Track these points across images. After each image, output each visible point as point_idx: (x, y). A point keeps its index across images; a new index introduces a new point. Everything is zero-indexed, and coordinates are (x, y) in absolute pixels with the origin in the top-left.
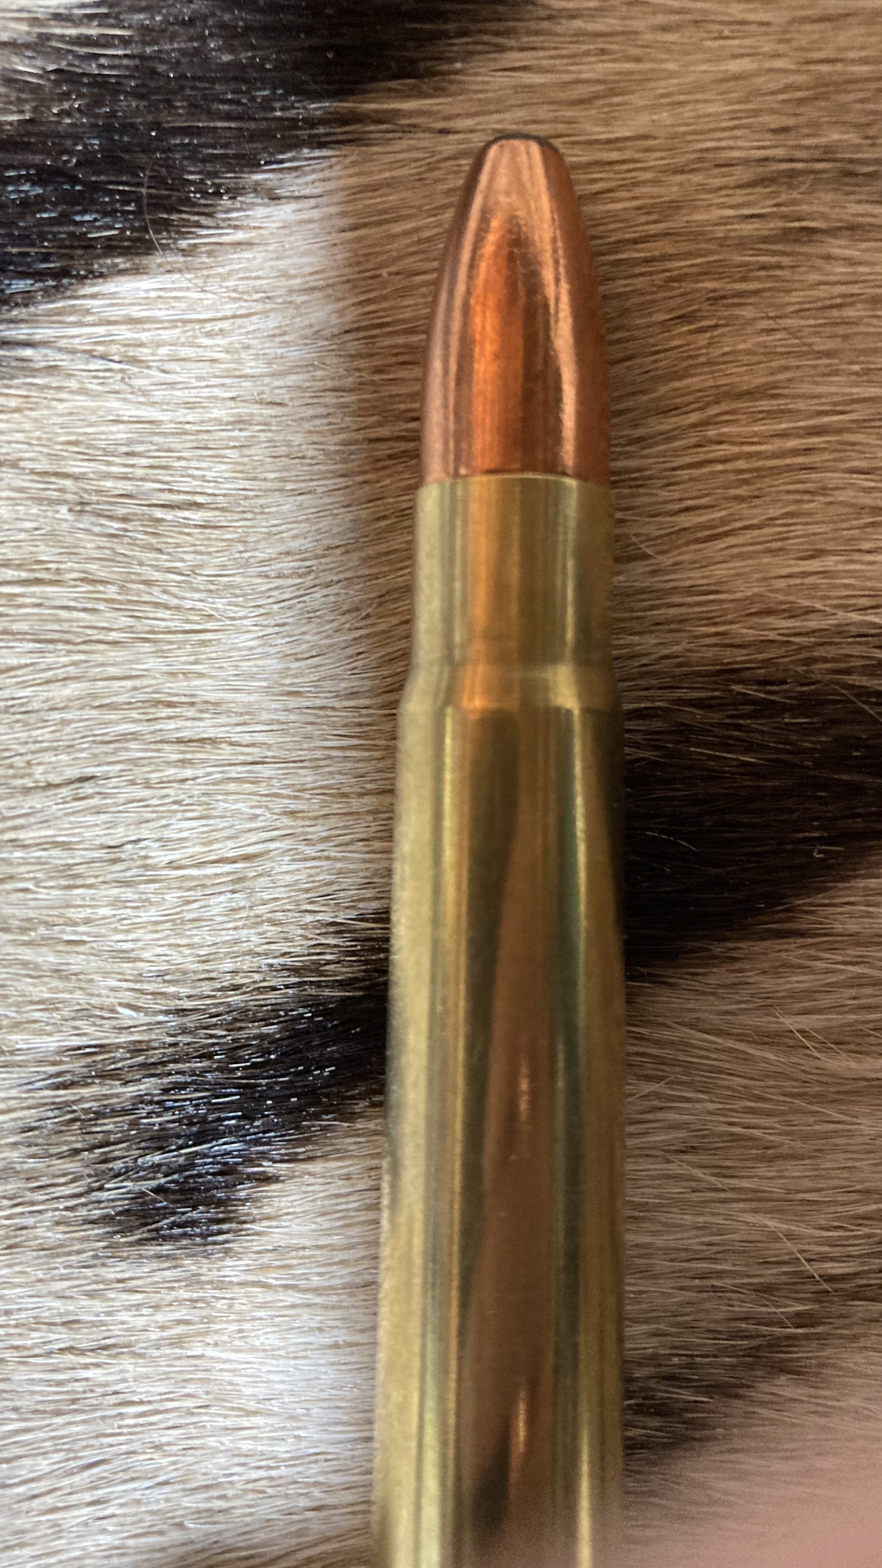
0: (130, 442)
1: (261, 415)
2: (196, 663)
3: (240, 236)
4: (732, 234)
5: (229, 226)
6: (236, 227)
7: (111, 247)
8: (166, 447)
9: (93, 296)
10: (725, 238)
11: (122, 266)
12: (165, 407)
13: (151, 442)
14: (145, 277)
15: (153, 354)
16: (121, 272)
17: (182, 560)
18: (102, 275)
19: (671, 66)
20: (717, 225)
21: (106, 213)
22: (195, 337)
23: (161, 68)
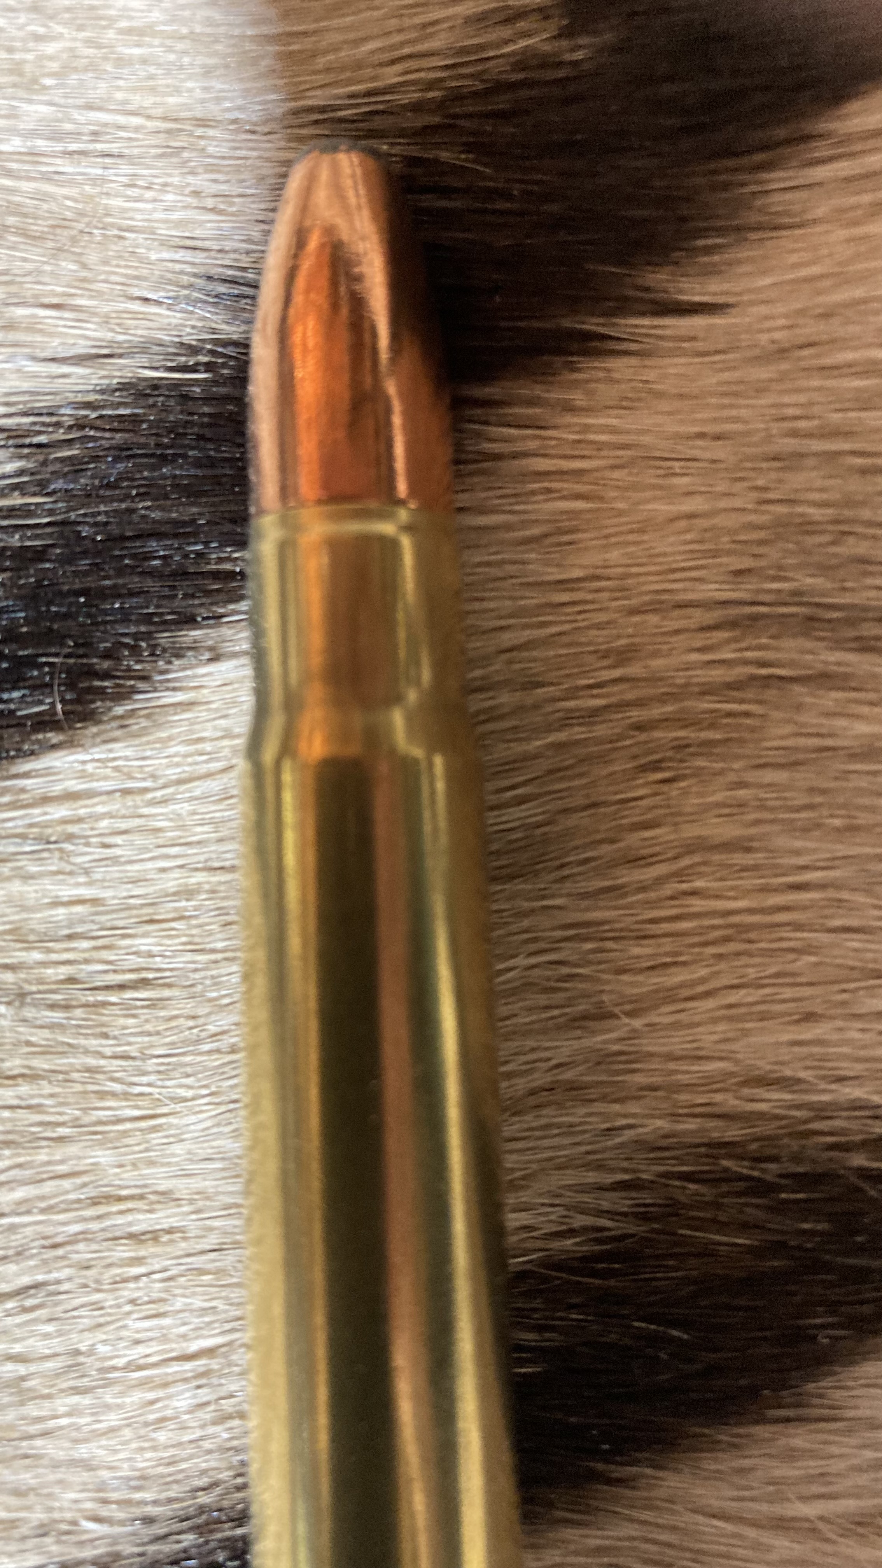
0: (71, 924)
1: (208, 883)
2: (147, 1150)
3: (180, 697)
4: (695, 680)
5: (167, 689)
6: (174, 689)
7: (45, 722)
8: (109, 924)
9: (26, 775)
10: (687, 685)
11: (54, 741)
12: (106, 884)
13: (93, 922)
14: (80, 749)
15: (92, 829)
16: (54, 747)
17: (129, 1044)
18: (32, 753)
19: (621, 505)
20: (678, 670)
21: (33, 688)
22: (136, 807)
23: (85, 531)
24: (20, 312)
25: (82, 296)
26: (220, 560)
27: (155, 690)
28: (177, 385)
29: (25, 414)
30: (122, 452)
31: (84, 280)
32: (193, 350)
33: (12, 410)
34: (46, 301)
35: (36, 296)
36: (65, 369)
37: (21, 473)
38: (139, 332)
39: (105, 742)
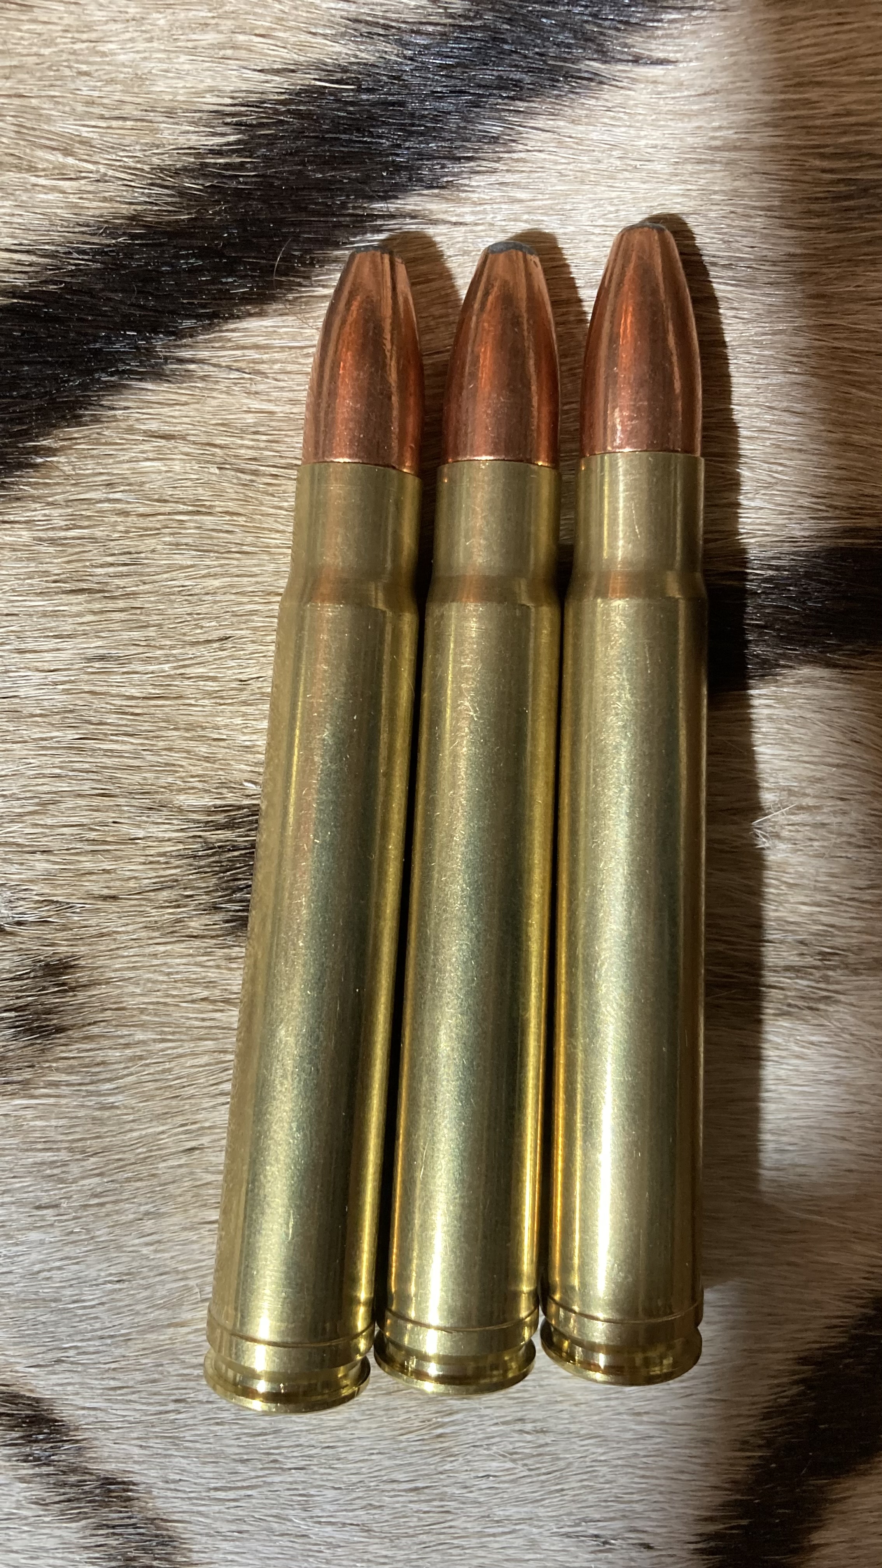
0: (256, 425)
7: (246, 299)
9: (233, 331)
11: (251, 311)
12: (277, 403)
13: (269, 425)
14: (266, 318)
15: (270, 369)
16: (251, 315)
18: (238, 317)
21: (241, 277)
22: (297, 358)
23: (277, 183)
24: (241, 38)
25: (279, 30)
26: (354, 208)
27: (312, 286)
28: (334, 93)
29: (243, 105)
30: (299, 134)
31: (282, 19)
32: (345, 70)
33: (236, 102)
34: (257, 32)
35: (253, 29)
36: (269, 77)
37: (238, 142)
38: (313, 56)
39: (281, 315)
